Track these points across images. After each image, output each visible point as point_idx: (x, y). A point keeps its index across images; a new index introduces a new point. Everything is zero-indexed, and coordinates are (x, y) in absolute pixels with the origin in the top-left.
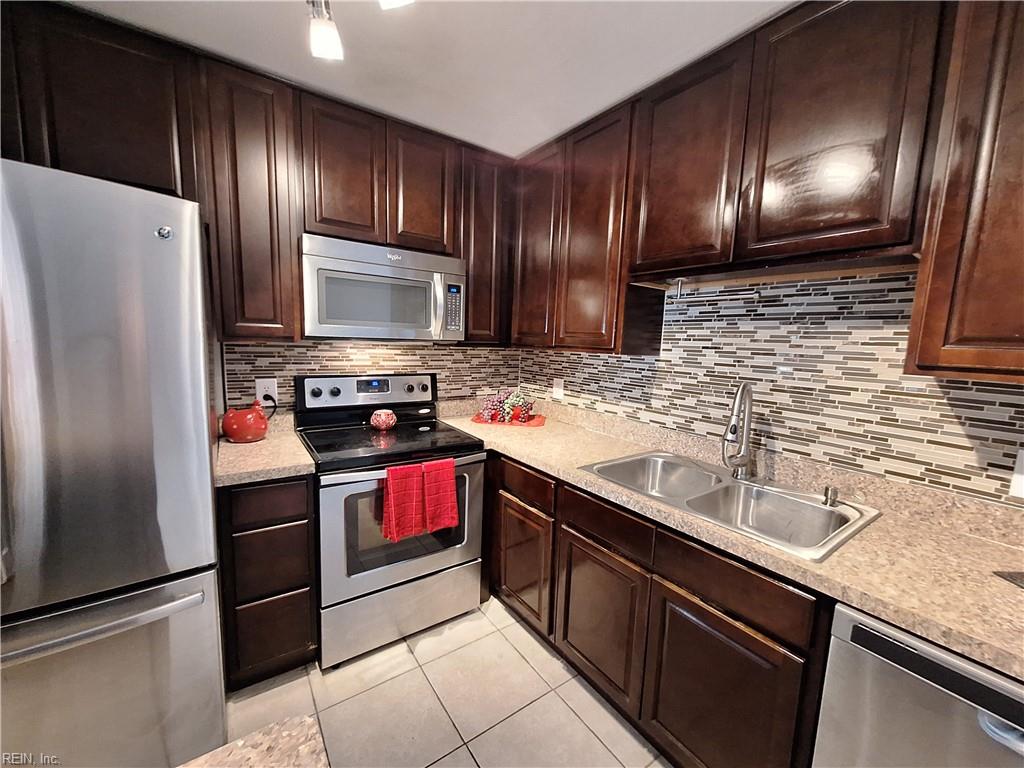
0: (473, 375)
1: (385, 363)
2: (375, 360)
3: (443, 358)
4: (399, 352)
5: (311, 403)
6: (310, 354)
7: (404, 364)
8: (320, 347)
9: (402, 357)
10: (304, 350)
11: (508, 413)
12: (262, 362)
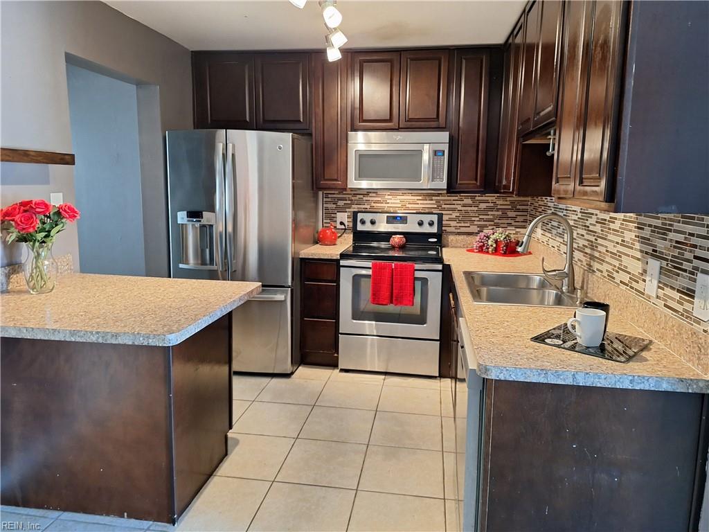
0: (481, 217)
1: (410, 206)
2: (403, 203)
3: (454, 202)
4: (420, 198)
5: (360, 227)
6: (365, 199)
7: (424, 206)
8: (370, 195)
9: (421, 202)
10: (362, 196)
11: (492, 246)
12: (341, 203)
